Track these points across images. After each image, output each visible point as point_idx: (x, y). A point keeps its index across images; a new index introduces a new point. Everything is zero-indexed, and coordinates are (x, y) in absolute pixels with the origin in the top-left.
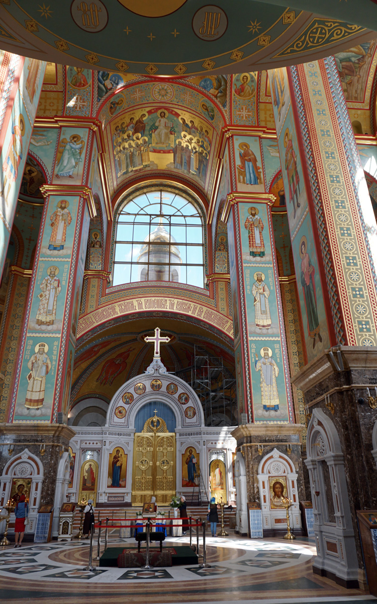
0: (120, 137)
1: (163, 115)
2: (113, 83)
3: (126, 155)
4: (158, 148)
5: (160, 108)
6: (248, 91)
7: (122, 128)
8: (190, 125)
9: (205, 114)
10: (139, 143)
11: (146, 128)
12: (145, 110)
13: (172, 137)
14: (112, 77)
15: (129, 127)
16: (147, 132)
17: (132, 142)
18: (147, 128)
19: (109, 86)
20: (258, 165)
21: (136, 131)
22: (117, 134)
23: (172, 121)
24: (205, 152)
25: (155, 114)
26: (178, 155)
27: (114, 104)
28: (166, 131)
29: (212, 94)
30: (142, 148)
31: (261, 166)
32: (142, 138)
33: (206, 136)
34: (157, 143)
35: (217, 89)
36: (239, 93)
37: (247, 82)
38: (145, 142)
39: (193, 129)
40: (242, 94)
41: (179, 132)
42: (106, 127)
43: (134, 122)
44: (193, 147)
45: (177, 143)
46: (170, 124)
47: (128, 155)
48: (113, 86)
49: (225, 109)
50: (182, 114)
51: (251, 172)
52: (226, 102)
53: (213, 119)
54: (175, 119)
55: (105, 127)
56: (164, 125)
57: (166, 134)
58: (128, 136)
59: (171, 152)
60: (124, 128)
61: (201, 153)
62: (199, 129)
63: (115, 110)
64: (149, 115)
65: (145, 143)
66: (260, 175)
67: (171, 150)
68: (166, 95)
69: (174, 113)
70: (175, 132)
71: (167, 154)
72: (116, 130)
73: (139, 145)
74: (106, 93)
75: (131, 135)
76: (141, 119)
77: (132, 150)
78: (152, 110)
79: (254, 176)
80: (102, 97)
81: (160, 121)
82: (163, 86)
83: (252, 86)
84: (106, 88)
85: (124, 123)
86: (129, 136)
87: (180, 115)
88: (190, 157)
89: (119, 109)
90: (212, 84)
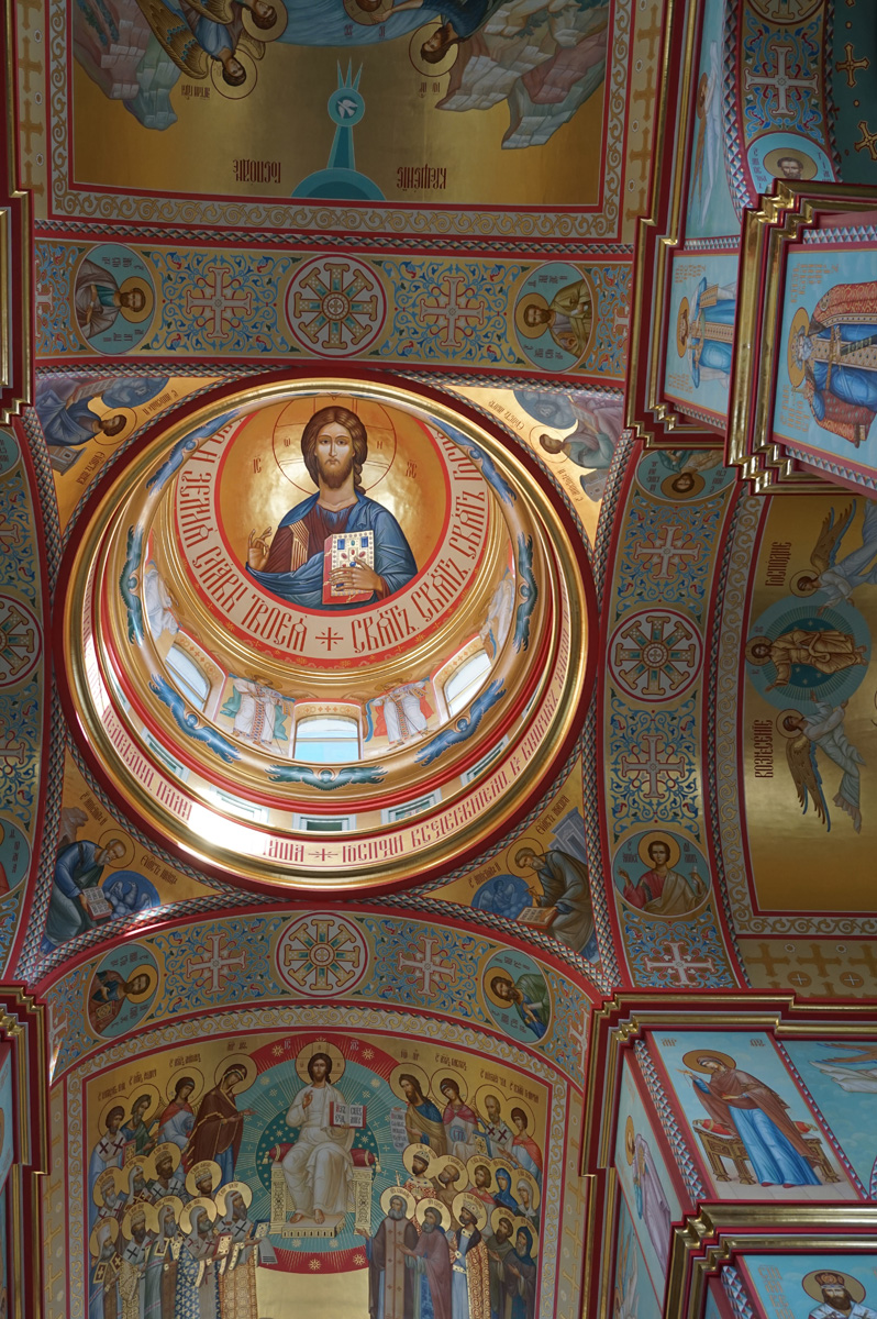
0: (126, 1170)
1: (320, 1069)
2: (115, 902)
3: (146, 1271)
4: (297, 1244)
5: (309, 1036)
6: (678, 892)
7: (138, 1123)
8: (440, 1101)
9: (505, 1019)
10: (212, 1217)
11: (244, 1139)
12: (243, 1046)
13: (363, 1175)
14: (114, 879)
15: (168, 1124)
16: (247, 1160)
17: (177, 1204)
18: (252, 1135)
19: (100, 910)
20: (793, 1119)
21: (200, 1149)
22: (111, 1149)
23: (359, 1099)
24: (517, 1223)
25: (287, 1066)
26: (393, 1274)
27: (112, 986)
28: (334, 1148)
29: (528, 926)
30: (223, 1248)
31: (809, 1120)
32: (227, 1188)
33: (516, 1141)
34: (292, 1219)
35: (549, 905)
36: (644, 902)
37: (669, 864)
38: (239, 1211)
39: (457, 1121)
40: (657, 902)
41: (393, 1151)
42: (64, 1078)
43: (195, 1099)
44: (457, 1213)
45: (386, 1209)
46: (350, 1116)
47: (156, 1272)
48: (114, 911)
49: (595, 960)
50: (404, 1055)
51: (770, 1141)
52: (594, 938)
53: (544, 1025)
54: (375, 1083)
55: (62, 1078)
56: (326, 1123)
57: (336, 1166)
58: (159, 1168)
59: (359, 1260)
60: (148, 1126)
61: (499, 1238)
62: (484, 1113)
63: (114, 1014)
64: (259, 1071)
65: (236, 1218)
66: (818, 1152)
67: (356, 1251)
68: (335, 966)
69: (368, 1054)
70: (374, 1150)
71: (339, 1276)
72: (109, 1125)
73: (212, 1226)
74: (84, 929)
75: (176, 1163)
76: (223, 1091)
77: (176, 1247)
78: (272, 1045)
79: (793, 1157)
80: (63, 939)
81: (308, 1097)
82: (323, 928)
83: (692, 874)
84: (85, 913)
85: (148, 1098)
86: (165, 1173)
87: (397, 1064)
88: (446, 1277)
89: (134, 1013)
90: (530, 892)
